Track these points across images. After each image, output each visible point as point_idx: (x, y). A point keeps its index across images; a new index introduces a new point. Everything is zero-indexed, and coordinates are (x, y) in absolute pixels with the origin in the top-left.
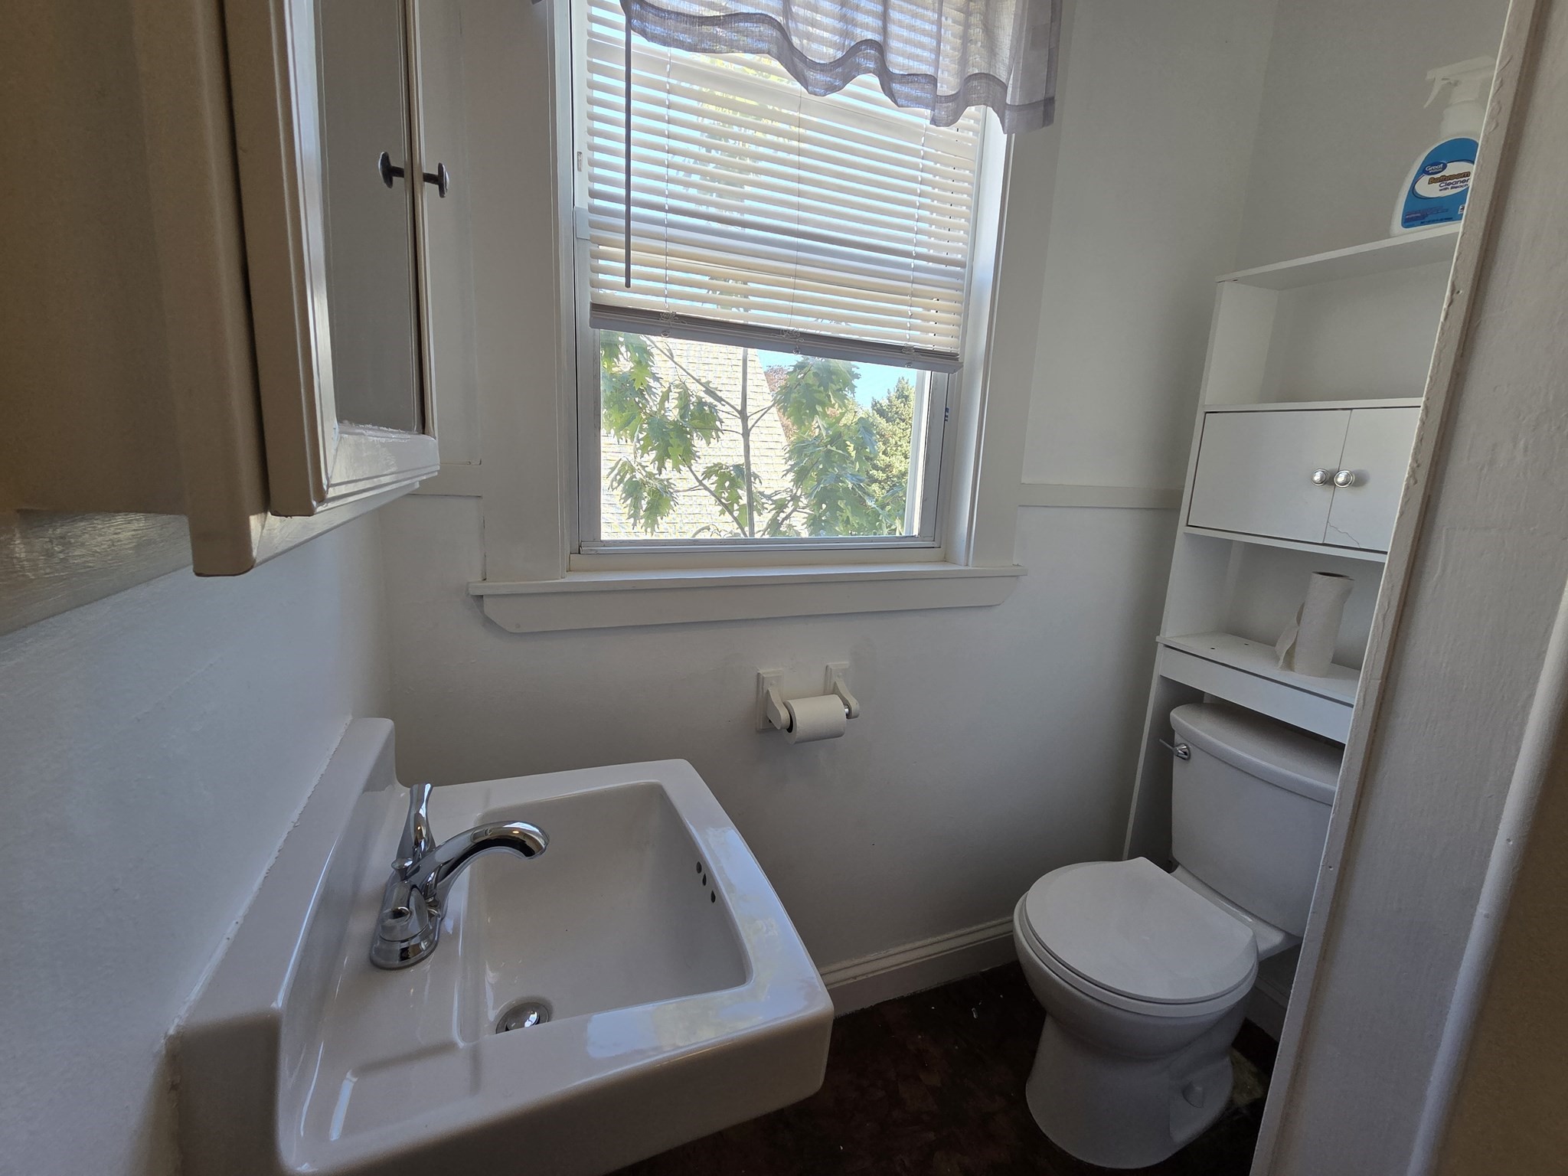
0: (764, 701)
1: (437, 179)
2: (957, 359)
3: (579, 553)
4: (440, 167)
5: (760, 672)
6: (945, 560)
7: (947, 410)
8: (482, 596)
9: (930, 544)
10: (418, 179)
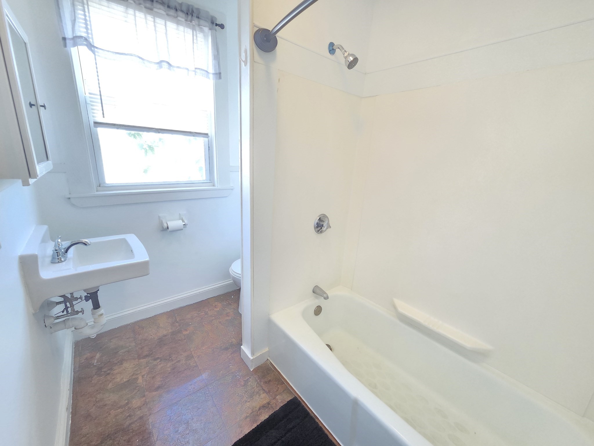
0: (161, 223)
1: (44, 106)
2: (208, 135)
3: (100, 186)
4: (44, 104)
5: (159, 215)
6: (214, 186)
7: (209, 147)
8: (70, 198)
9: (210, 182)
10: (39, 106)
